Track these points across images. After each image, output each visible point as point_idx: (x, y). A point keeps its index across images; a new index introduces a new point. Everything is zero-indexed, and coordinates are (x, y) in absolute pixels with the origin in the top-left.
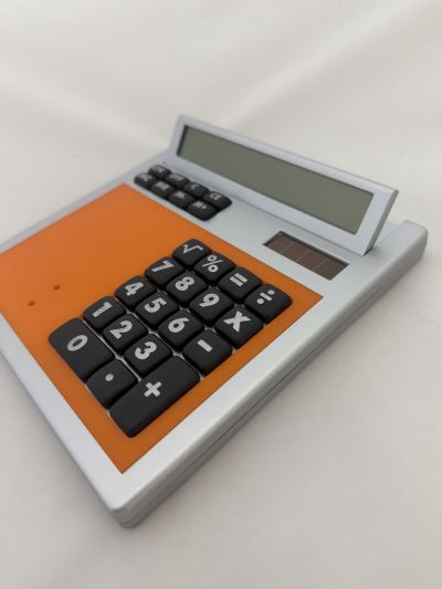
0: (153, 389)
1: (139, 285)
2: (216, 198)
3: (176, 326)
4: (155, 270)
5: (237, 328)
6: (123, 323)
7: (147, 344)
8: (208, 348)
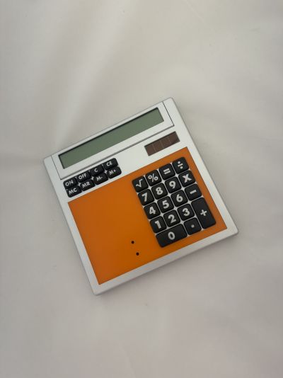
0: (204, 213)
1: (152, 208)
2: (111, 164)
3: (180, 199)
4: (146, 200)
5: (190, 179)
6: (169, 218)
7: (184, 210)
8: (195, 191)
